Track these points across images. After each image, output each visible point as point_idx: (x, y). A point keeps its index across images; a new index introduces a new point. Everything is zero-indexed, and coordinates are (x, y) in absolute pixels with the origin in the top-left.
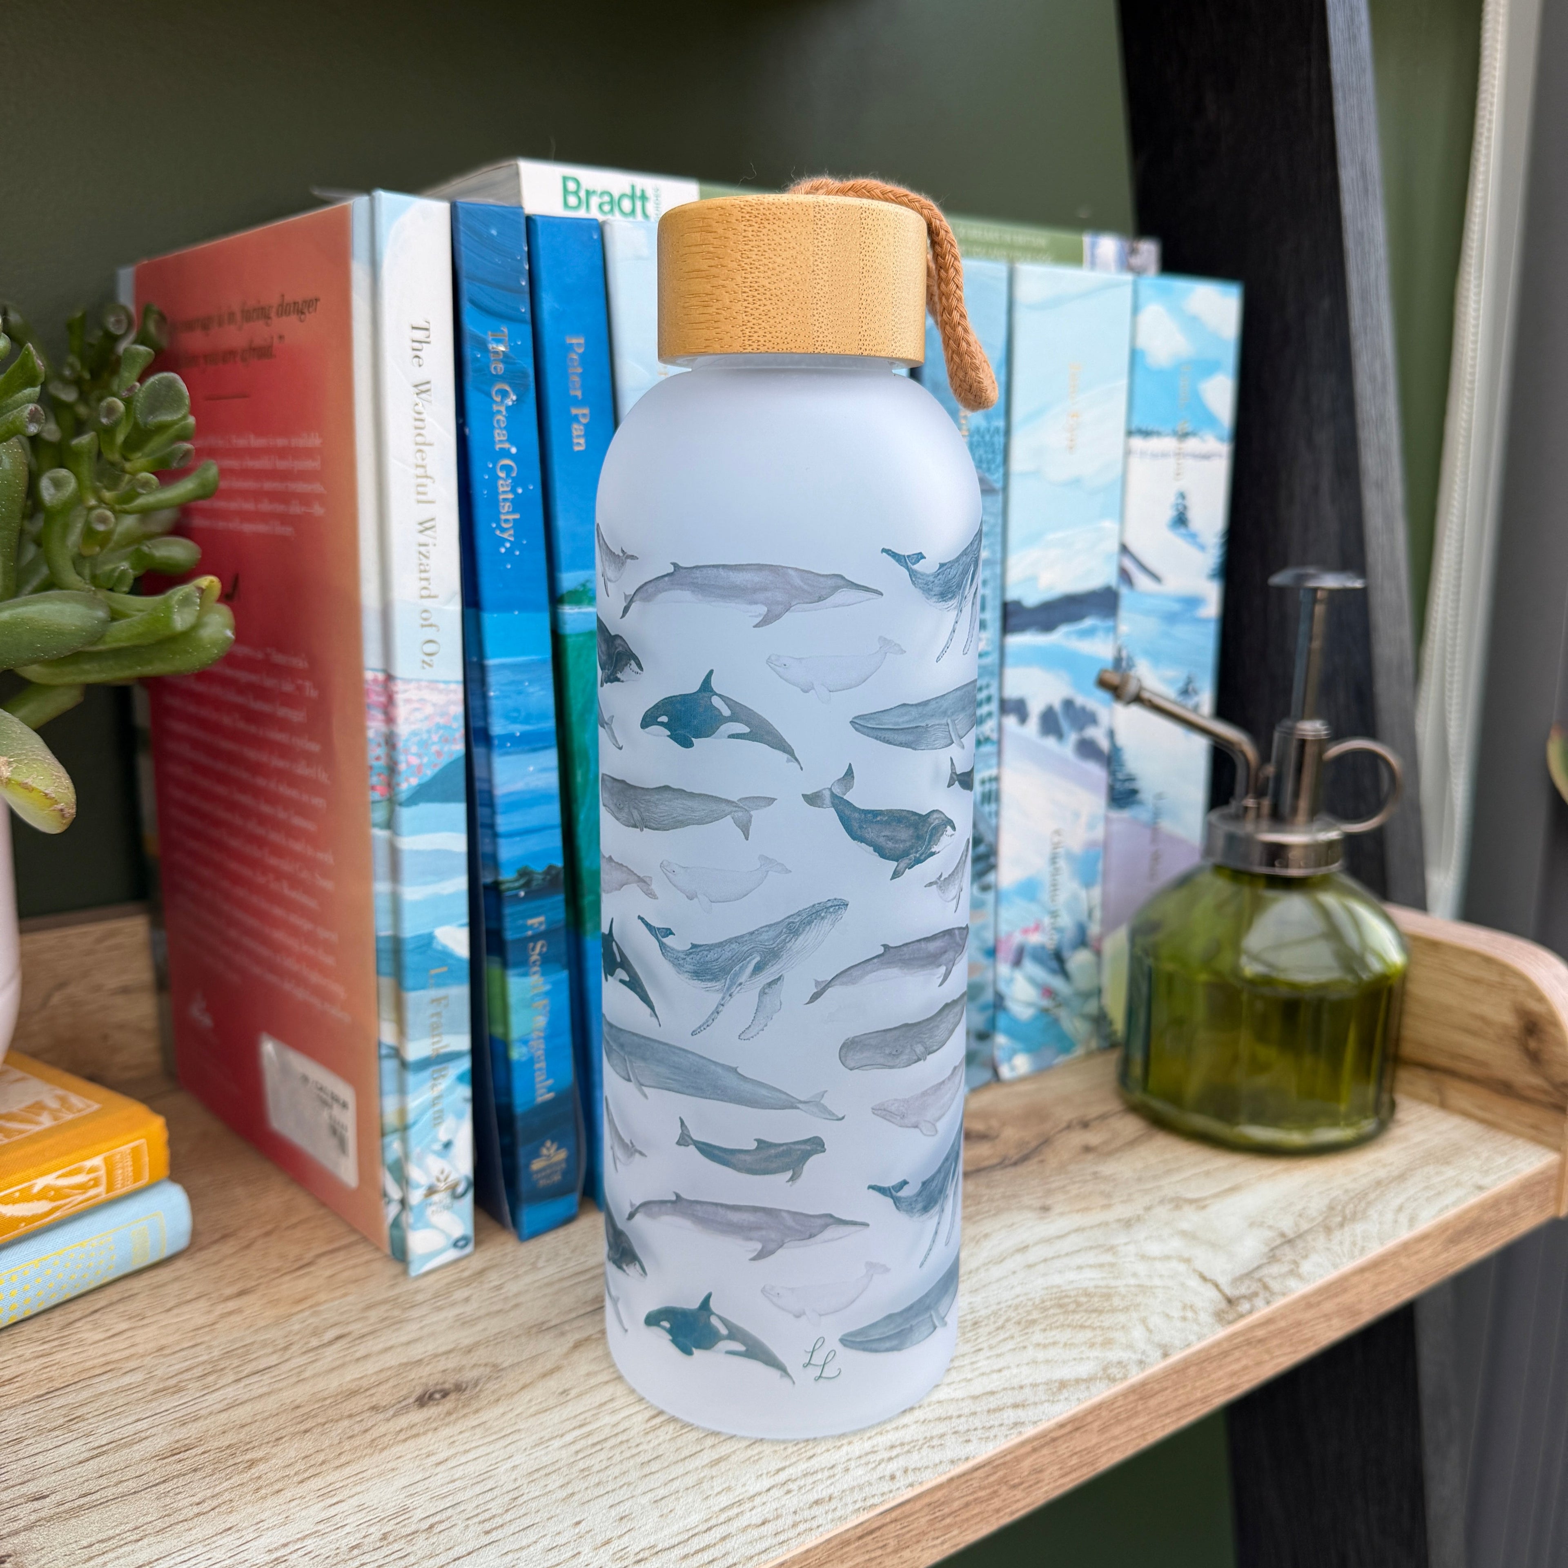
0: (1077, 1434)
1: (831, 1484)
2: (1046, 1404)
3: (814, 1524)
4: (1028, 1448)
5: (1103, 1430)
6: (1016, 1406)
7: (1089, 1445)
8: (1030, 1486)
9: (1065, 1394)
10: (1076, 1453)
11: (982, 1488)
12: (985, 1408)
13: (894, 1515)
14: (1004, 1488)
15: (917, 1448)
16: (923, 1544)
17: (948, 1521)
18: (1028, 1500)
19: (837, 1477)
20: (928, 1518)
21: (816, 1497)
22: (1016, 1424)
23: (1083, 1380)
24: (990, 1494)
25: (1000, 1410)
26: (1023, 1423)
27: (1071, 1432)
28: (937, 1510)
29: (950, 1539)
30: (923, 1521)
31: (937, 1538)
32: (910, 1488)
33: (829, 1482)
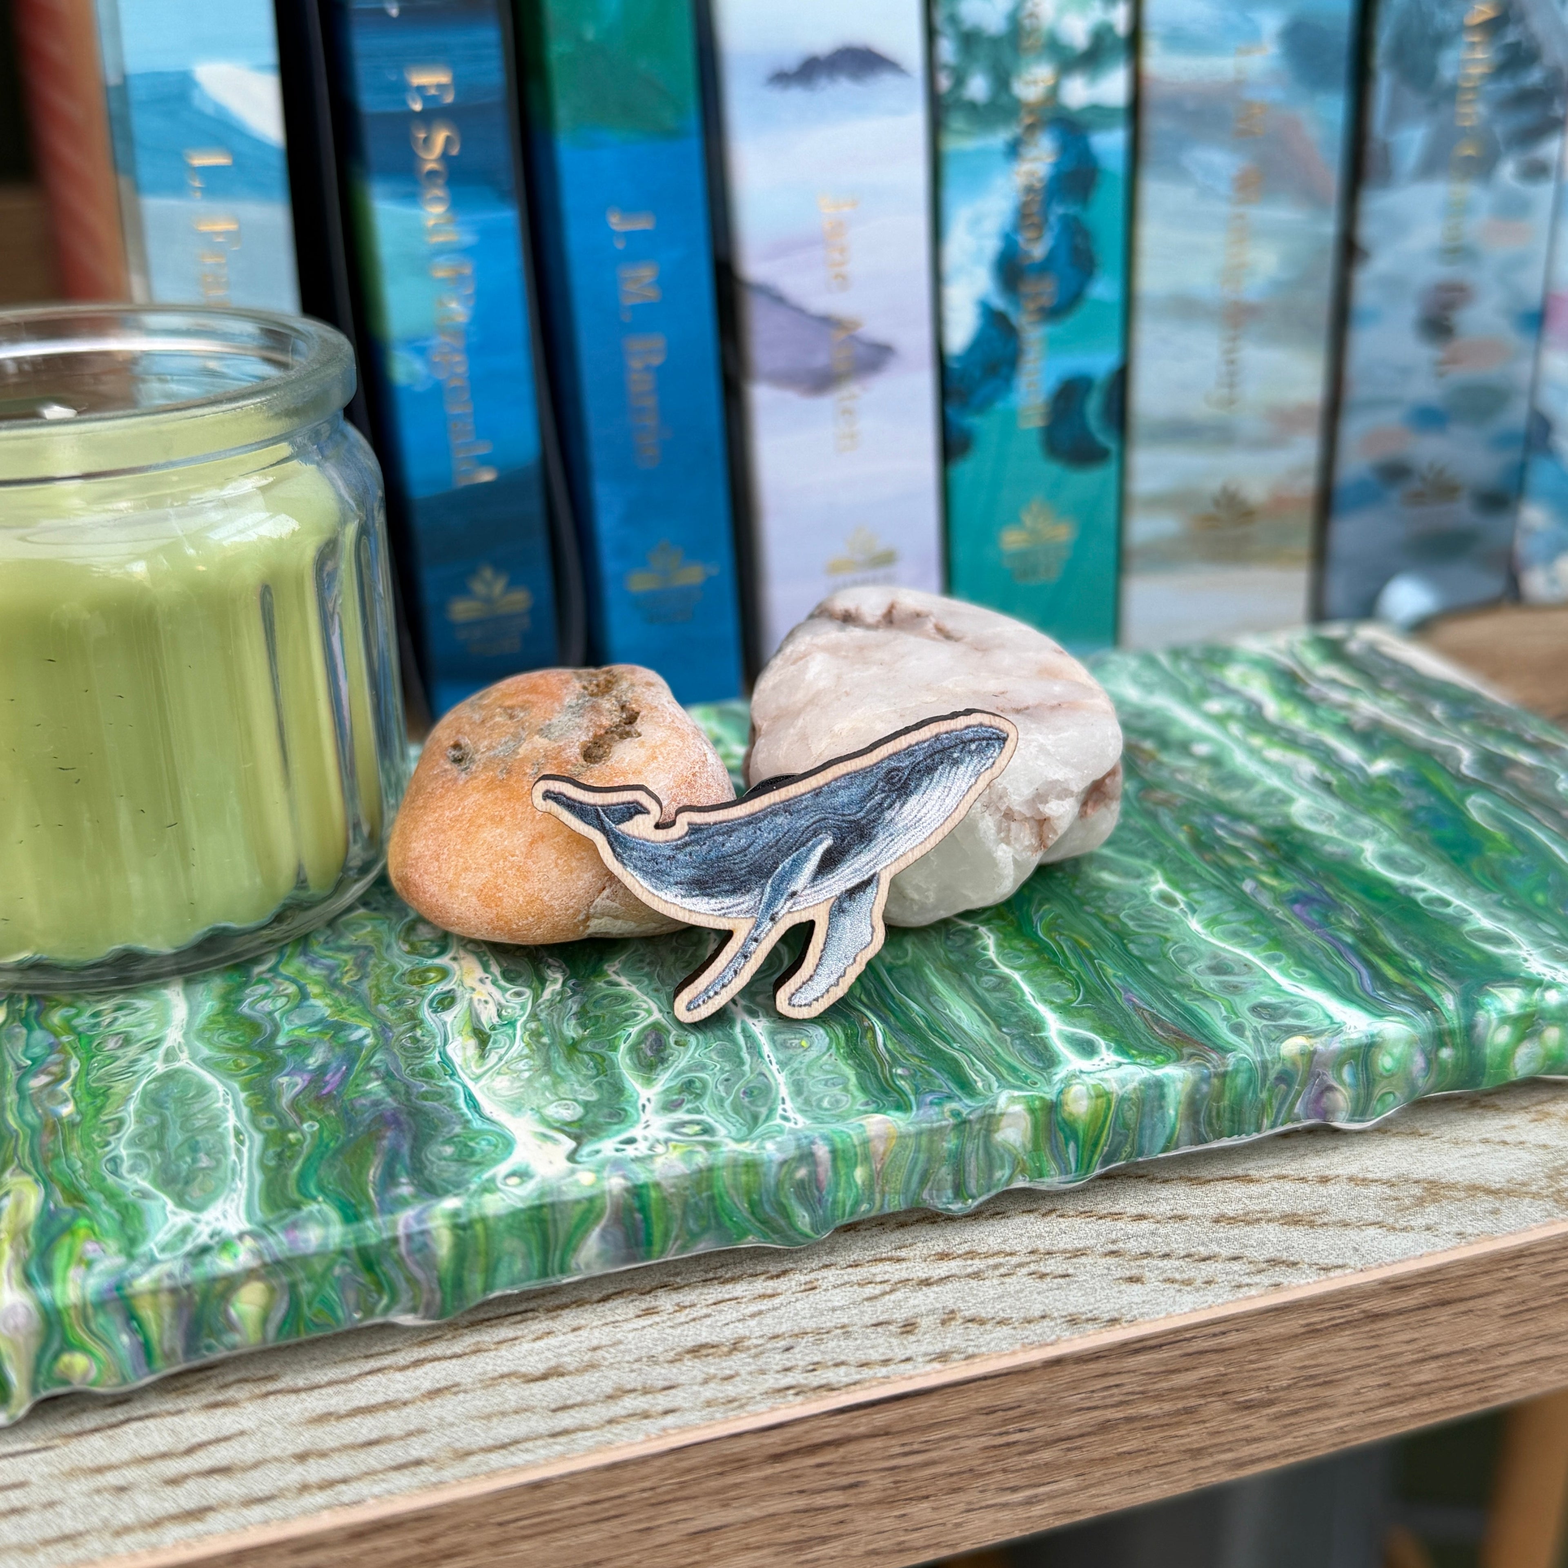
0: (1443, 1315)
1: (753, 1316)
2: (1372, 1231)
3: (663, 1401)
4: (1294, 1324)
5: (1514, 1315)
6: (1292, 1220)
7: (1473, 1343)
8: (1295, 1413)
9: (1431, 1214)
10: (1436, 1357)
11: (1145, 1396)
12: (1212, 1211)
13: (881, 1418)
14: (1219, 1406)
15: (1002, 1271)
16: (972, 1496)
17: (1047, 1455)
18: (1287, 1442)
19: (777, 1301)
20: (985, 1441)
21: (705, 1336)
22: (1273, 1262)
23: (1489, 1192)
24: (1177, 1413)
25: (1248, 1223)
26: (1295, 1264)
27: (1425, 1307)
28: (1011, 1427)
29: (1051, 1496)
30: (973, 1444)
31: (1014, 1489)
32: (937, 1365)
33: (753, 1308)
